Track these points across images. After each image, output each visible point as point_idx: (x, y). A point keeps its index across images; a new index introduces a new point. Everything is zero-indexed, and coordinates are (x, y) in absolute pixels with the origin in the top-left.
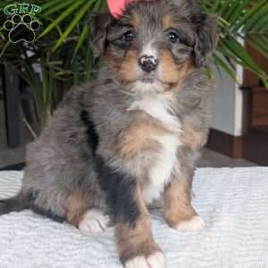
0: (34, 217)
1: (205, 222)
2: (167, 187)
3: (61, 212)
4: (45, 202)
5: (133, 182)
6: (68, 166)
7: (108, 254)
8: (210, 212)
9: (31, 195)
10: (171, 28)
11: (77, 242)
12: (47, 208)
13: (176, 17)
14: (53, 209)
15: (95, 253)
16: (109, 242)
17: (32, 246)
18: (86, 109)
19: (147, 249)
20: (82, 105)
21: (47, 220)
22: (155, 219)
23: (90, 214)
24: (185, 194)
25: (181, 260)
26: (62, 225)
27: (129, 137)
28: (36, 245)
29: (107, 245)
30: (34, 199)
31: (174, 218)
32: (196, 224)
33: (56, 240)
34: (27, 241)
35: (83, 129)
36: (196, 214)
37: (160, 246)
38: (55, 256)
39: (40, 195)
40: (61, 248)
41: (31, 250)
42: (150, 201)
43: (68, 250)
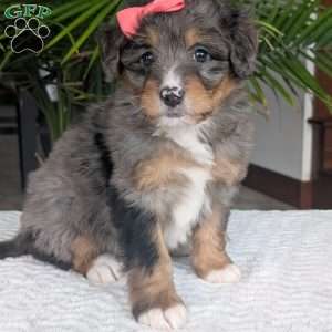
0: (34, 263)
1: (243, 272)
2: (196, 228)
3: (66, 257)
4: (47, 244)
5: (152, 219)
6: (78, 198)
7: (119, 307)
8: (250, 261)
9: (30, 235)
10: (198, 44)
11: (83, 293)
12: (49, 252)
13: (201, 30)
14: (56, 253)
15: (102, 305)
16: (122, 293)
17: (27, 296)
18: (101, 131)
19: (165, 301)
20: (97, 126)
21: (49, 267)
22: (181, 268)
23: (101, 260)
24: (217, 238)
25: (207, 314)
26: (67, 274)
27: (149, 168)
28: (32, 295)
29: (118, 297)
30: (34, 240)
31: (203, 266)
32: (230, 274)
33: (58, 290)
34: (21, 290)
35: (97, 155)
36: (231, 262)
37: (183, 298)
38: (54, 308)
39: (41, 234)
40: (62, 299)
41: (26, 301)
42: (174, 245)
43: (71, 302)
